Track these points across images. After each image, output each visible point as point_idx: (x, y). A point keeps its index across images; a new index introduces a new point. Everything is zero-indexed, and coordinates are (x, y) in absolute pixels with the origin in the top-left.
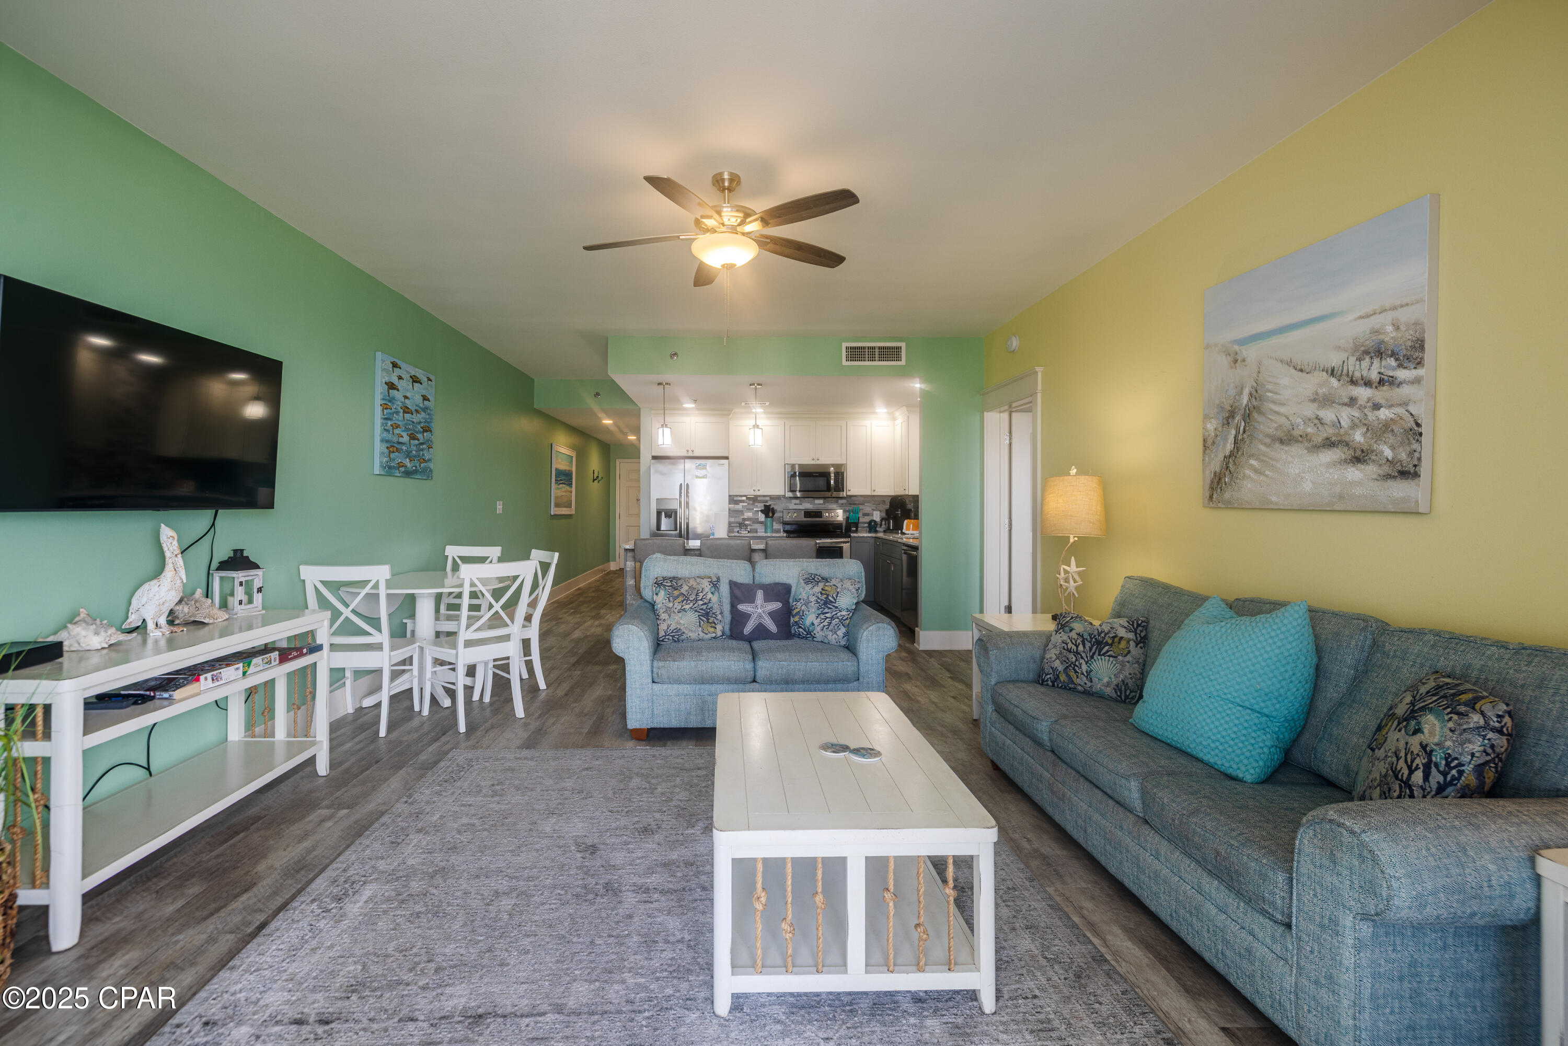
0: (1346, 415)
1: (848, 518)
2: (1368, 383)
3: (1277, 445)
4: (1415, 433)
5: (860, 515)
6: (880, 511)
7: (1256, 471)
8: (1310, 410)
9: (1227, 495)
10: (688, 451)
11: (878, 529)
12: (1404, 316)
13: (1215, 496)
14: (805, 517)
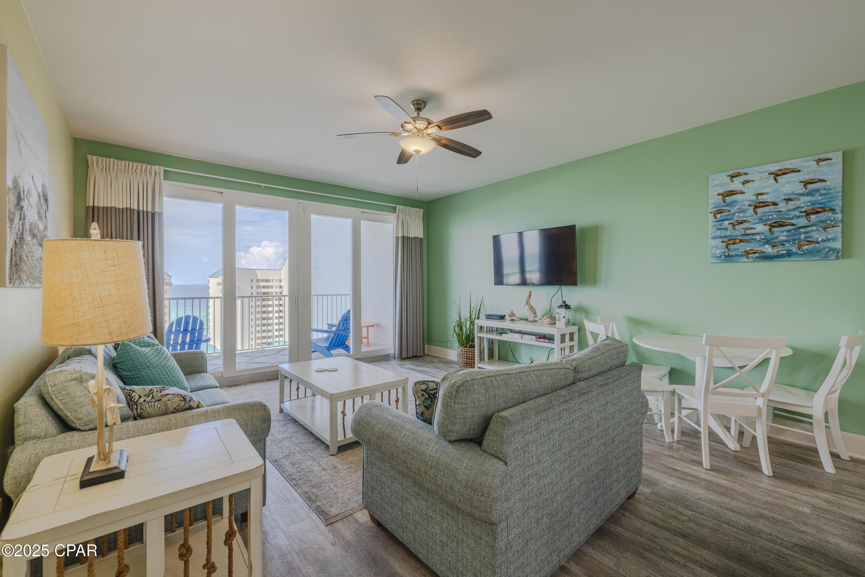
2: (44, 214)
3: (31, 237)
7: (26, 254)
13: (13, 275)
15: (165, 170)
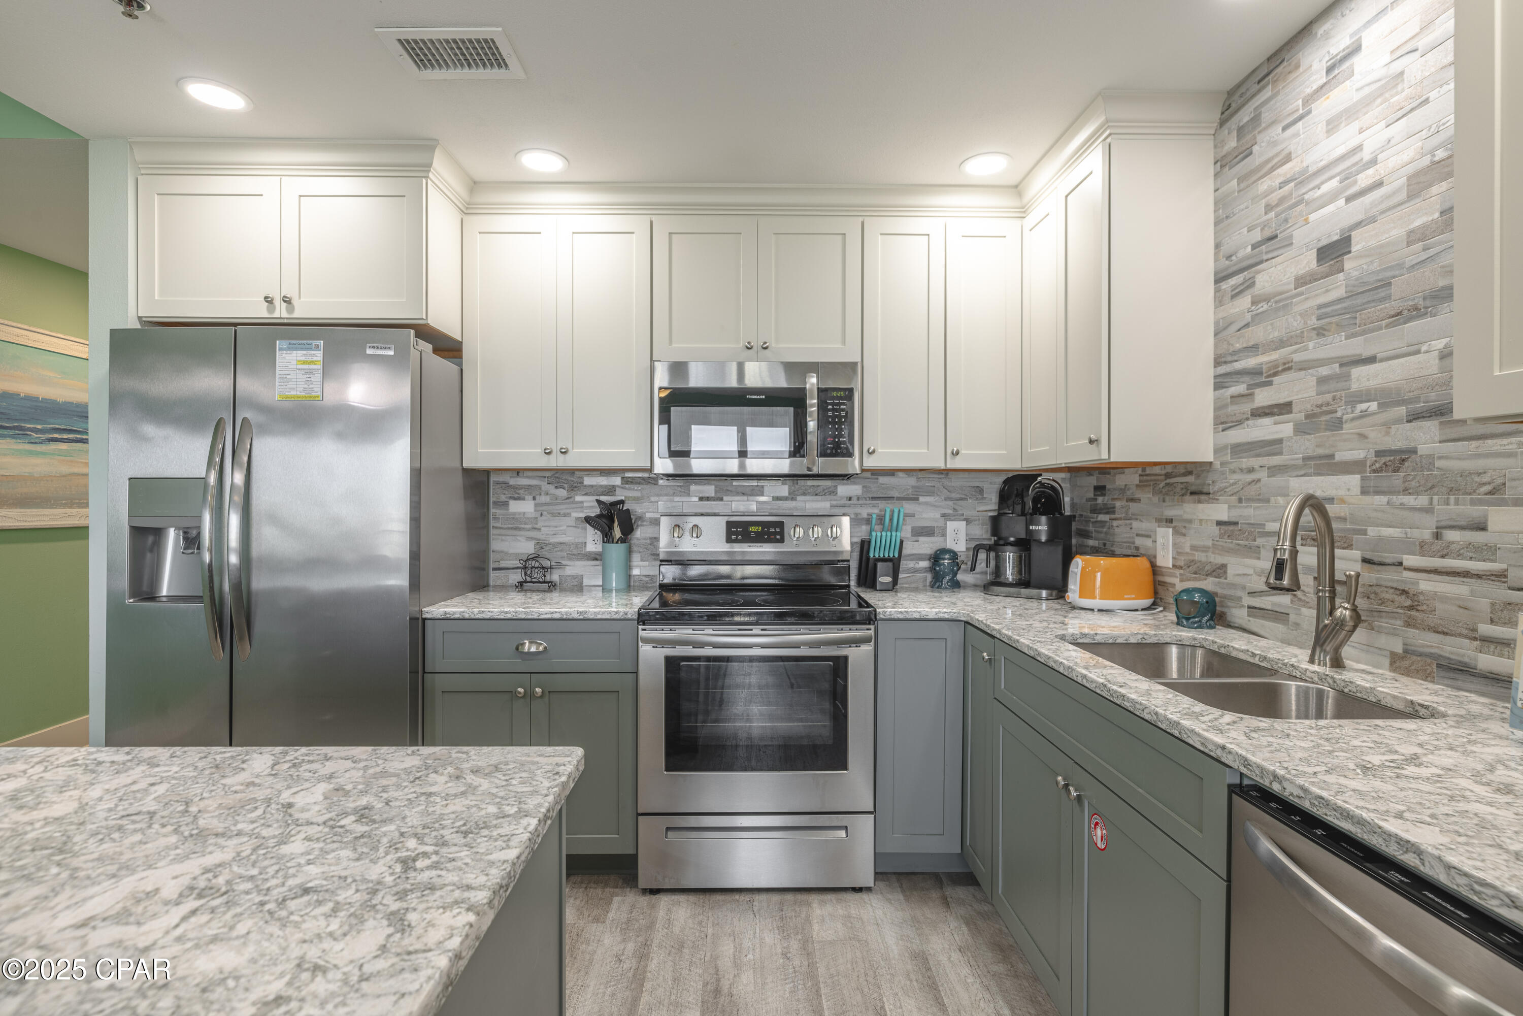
1: (864, 546)
5: (906, 532)
6: (968, 521)
10: (269, 300)
11: (960, 577)
14: (729, 540)
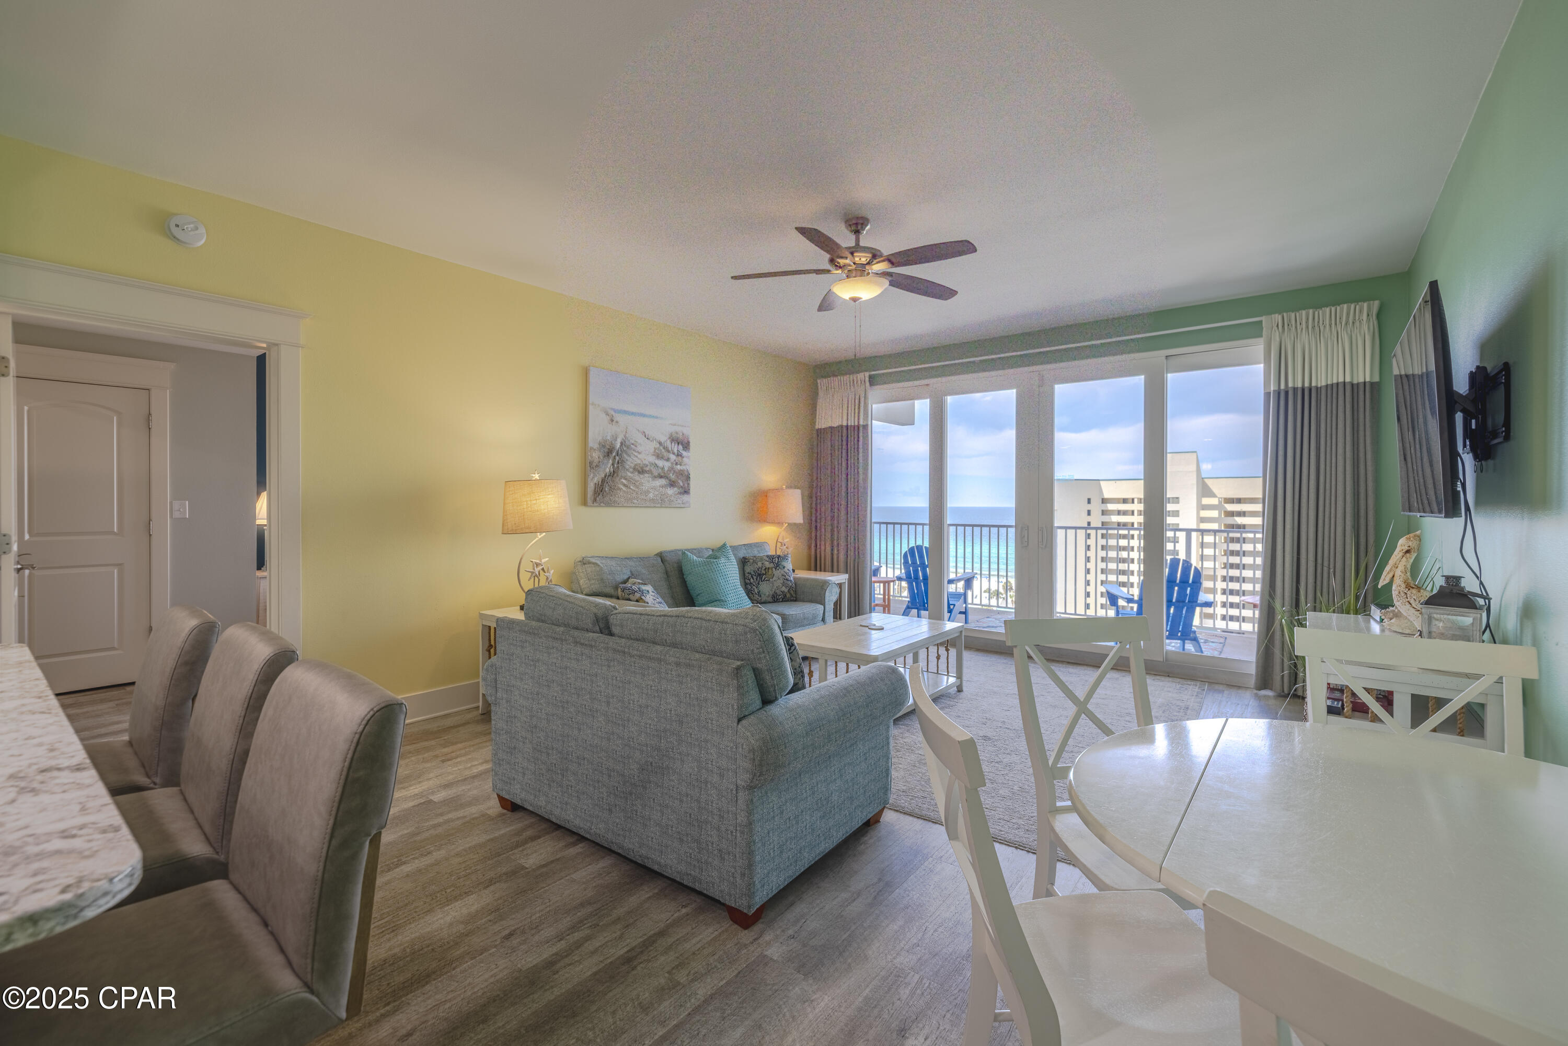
0: (667, 465)
2: (674, 454)
3: (636, 473)
4: (688, 478)
7: (625, 485)
8: (652, 459)
9: (607, 499)
12: (686, 431)
13: (597, 499)
15: (870, 377)
